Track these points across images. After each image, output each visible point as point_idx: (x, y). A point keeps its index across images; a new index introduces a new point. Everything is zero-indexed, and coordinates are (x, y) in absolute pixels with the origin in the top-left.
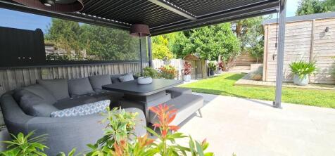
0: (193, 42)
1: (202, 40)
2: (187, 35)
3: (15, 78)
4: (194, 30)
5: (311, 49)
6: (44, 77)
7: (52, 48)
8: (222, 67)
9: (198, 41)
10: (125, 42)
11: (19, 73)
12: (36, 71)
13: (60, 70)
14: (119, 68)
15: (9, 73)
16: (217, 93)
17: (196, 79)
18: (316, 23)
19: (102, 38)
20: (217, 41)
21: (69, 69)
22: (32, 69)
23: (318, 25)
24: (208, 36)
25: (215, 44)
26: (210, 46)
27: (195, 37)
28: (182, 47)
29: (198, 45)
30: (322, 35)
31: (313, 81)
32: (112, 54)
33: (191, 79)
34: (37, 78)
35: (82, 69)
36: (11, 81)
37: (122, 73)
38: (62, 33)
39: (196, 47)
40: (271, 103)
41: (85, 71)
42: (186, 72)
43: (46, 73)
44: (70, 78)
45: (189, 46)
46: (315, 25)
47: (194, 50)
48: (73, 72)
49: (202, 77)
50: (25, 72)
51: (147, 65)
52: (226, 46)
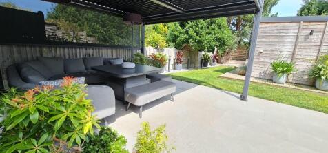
0: (187, 33)
1: (195, 32)
2: (183, 26)
3: (20, 53)
4: (189, 22)
5: (294, 50)
6: (44, 55)
7: (55, 28)
8: (217, 59)
9: (191, 32)
10: (124, 28)
11: (23, 49)
12: (37, 49)
13: (58, 49)
14: (112, 52)
15: (15, 49)
16: (199, 83)
17: (188, 68)
18: (303, 25)
19: (102, 21)
20: (210, 34)
21: (66, 50)
22: (34, 46)
23: (304, 27)
24: (202, 28)
25: (208, 37)
26: (202, 38)
27: (189, 28)
28: (176, 37)
29: (191, 37)
30: (306, 38)
31: (290, 81)
32: (111, 38)
33: (183, 68)
34: (38, 55)
35: (78, 50)
36: (16, 55)
37: (115, 56)
38: (66, 12)
39: (189, 39)
40: (239, 95)
41: (81, 53)
42: (178, 61)
43: (46, 52)
44: (67, 57)
45: (182, 37)
46: (302, 27)
47: (187, 41)
48: (70, 52)
49: (194, 68)
50: (28, 49)
51: (139, 51)
52: (218, 40)
